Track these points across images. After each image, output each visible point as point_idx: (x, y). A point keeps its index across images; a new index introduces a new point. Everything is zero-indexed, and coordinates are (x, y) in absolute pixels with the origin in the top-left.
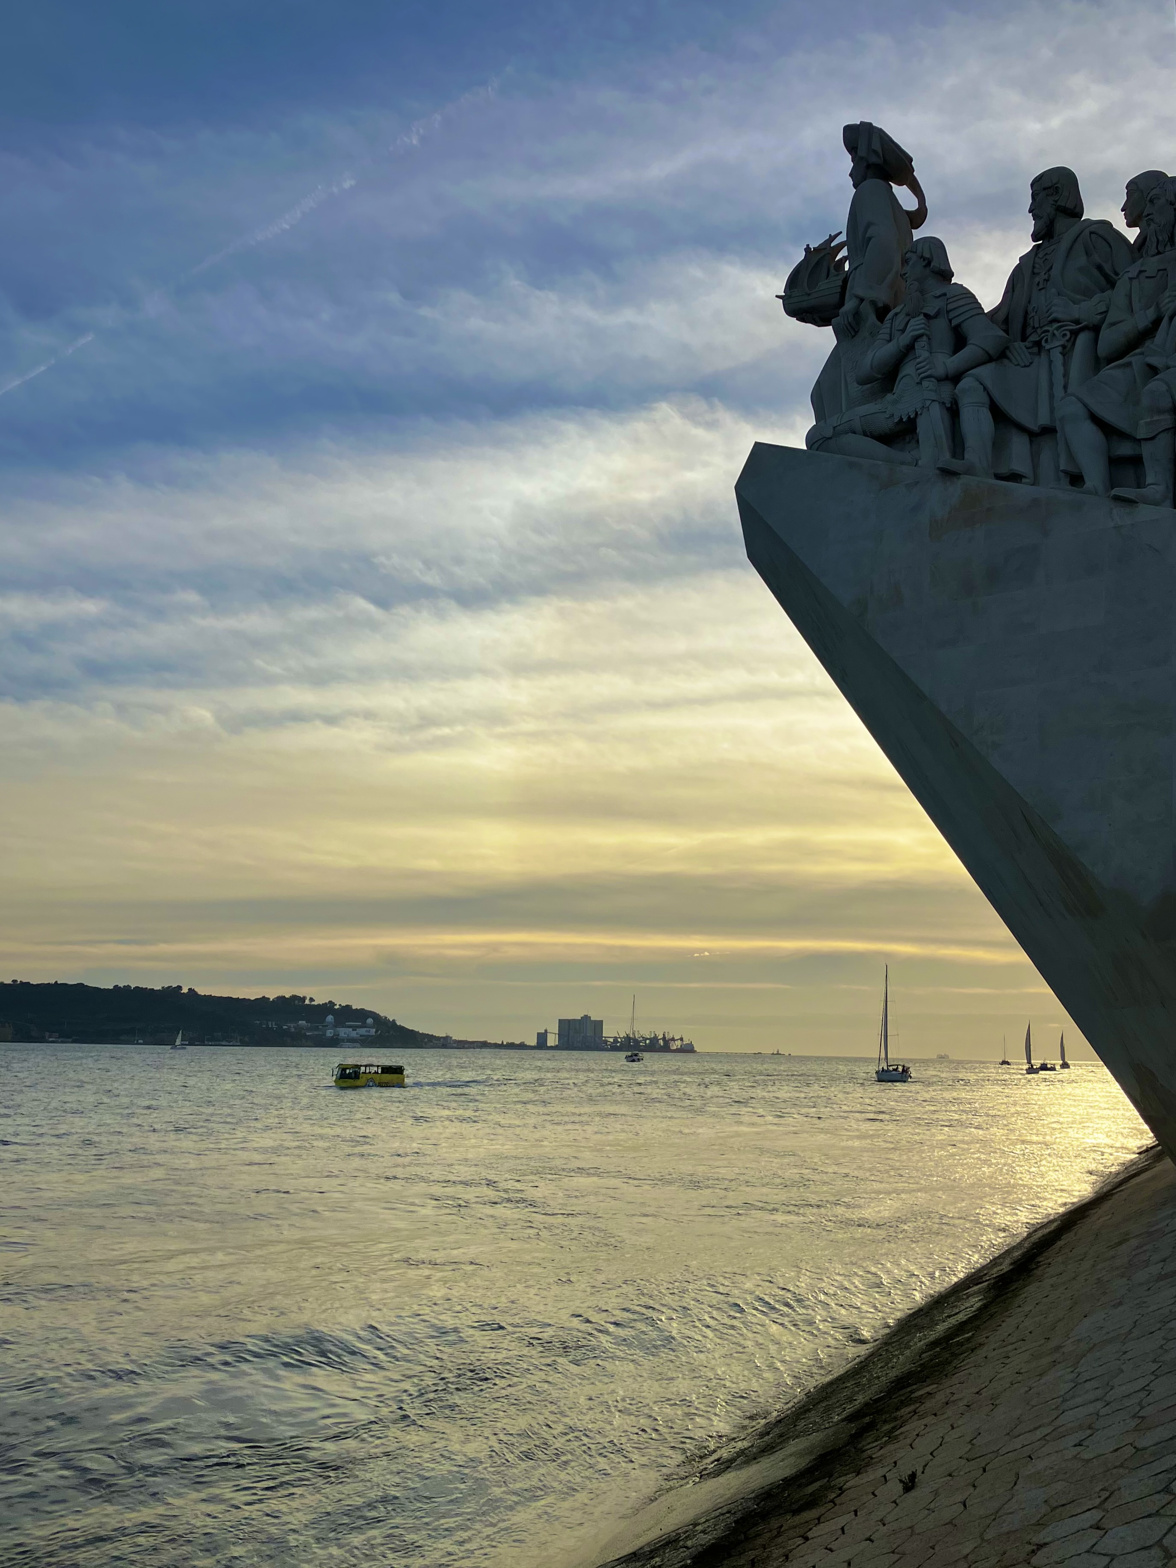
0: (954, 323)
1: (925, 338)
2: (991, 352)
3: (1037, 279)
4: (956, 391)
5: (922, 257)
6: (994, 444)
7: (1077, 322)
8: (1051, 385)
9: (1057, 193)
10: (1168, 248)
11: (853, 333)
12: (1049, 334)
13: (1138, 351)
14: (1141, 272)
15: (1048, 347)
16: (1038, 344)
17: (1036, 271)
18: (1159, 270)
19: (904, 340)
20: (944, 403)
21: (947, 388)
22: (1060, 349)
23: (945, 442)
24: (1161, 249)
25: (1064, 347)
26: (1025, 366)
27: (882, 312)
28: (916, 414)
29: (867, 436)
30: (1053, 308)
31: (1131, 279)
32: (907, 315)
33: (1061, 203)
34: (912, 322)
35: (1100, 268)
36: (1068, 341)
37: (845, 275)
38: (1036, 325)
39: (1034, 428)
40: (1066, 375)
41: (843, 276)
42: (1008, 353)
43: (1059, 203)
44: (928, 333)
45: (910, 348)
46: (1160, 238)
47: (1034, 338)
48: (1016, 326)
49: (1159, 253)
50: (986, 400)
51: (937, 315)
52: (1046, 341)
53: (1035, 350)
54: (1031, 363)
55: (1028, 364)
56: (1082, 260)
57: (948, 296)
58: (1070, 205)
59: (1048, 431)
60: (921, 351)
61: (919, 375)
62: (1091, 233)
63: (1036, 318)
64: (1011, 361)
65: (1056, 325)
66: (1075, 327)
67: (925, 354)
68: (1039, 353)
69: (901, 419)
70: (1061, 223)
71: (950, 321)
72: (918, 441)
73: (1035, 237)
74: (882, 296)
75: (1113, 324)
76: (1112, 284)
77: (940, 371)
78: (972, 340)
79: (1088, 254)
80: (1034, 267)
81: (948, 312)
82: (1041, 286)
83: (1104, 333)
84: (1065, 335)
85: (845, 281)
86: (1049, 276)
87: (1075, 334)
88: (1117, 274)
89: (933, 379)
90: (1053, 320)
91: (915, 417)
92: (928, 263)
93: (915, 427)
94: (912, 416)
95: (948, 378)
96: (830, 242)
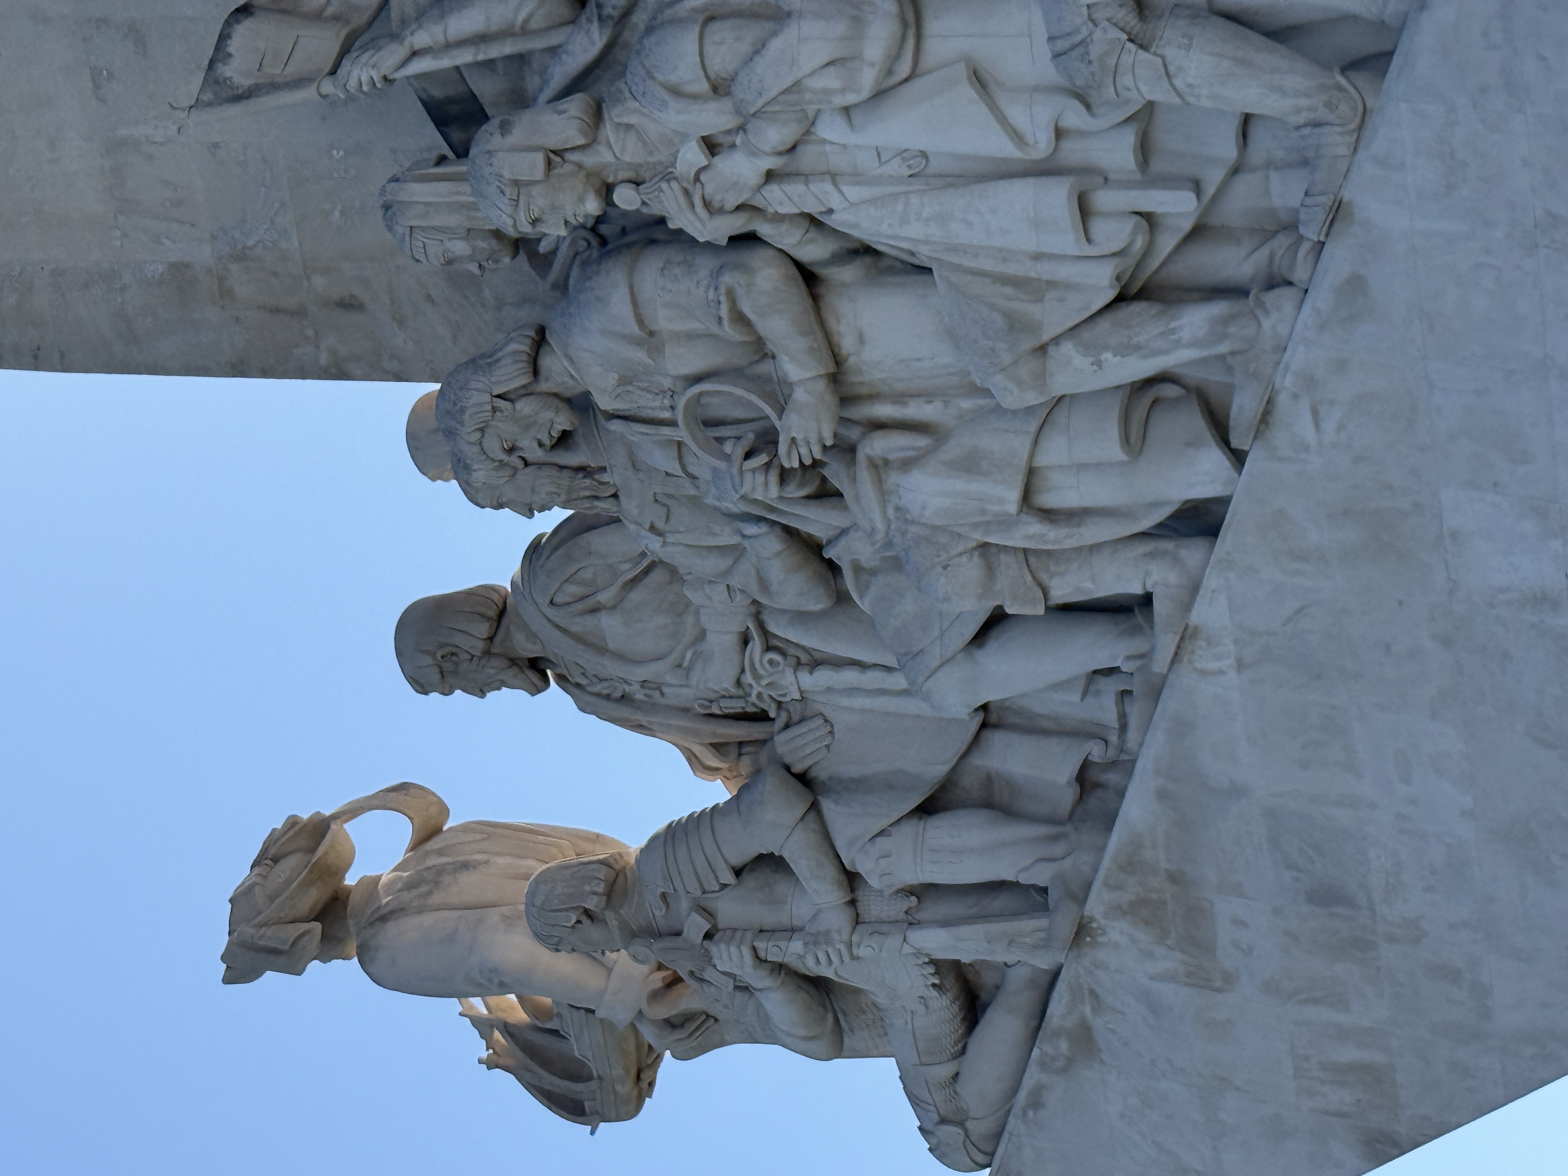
0: (728, 877)
19: (758, 979)
25: (799, 664)
28: (927, 964)
40: (861, 666)
42: (798, 768)
55: (830, 731)
60: (788, 949)
65: (748, 678)
66: (756, 645)
67: (795, 944)
71: (724, 886)
73: (538, 686)
78: (770, 843)
90: (738, 683)
91: (933, 962)
92: (587, 913)
93: (956, 965)
94: (931, 970)
95: (853, 903)
96: (483, 1026)
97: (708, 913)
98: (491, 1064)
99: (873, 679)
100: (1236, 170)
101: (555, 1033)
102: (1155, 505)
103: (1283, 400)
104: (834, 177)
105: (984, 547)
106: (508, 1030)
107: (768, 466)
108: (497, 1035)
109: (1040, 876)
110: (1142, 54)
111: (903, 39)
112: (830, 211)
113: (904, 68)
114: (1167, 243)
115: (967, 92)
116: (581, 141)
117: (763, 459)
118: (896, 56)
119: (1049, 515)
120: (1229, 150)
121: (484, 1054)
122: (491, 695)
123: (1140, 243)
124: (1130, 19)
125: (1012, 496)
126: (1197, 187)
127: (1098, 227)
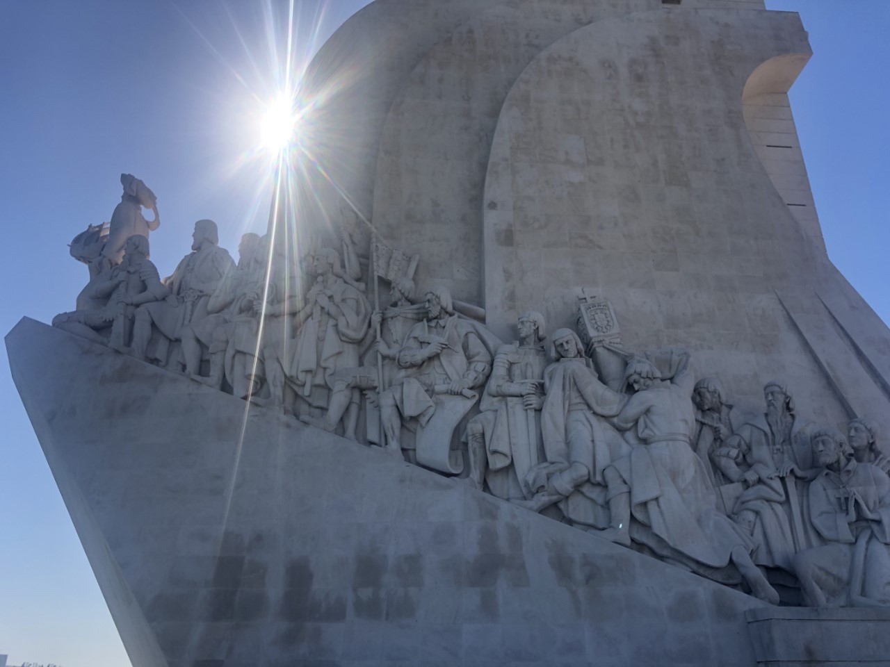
0: (142, 279)
1: (125, 283)
2: (157, 297)
4: (135, 312)
5: (134, 244)
7: (201, 292)
8: (184, 319)
10: (247, 268)
12: (188, 294)
15: (186, 300)
16: (183, 298)
19: (115, 281)
20: (128, 316)
21: (130, 310)
22: (191, 302)
23: (122, 336)
25: (193, 302)
26: (174, 307)
29: (87, 325)
33: (208, 235)
34: (121, 273)
39: (173, 339)
40: (192, 315)
42: (166, 298)
43: (205, 236)
45: (117, 286)
46: (243, 263)
47: (182, 295)
49: (242, 269)
50: (149, 320)
52: (186, 297)
53: (182, 300)
54: (177, 306)
57: (142, 265)
58: (210, 238)
59: (178, 340)
60: (122, 289)
62: (216, 253)
65: (192, 291)
66: (199, 294)
68: (183, 302)
71: (140, 277)
72: (111, 333)
73: (193, 248)
77: (129, 300)
78: (149, 290)
81: (140, 273)
84: (194, 297)
87: (199, 297)
89: (124, 304)
90: (191, 288)
91: (113, 320)
92: (137, 247)
93: (112, 326)
94: (111, 319)
95: (132, 304)
96: (101, 227)
97: (134, 273)
98: (90, 226)
99: (188, 317)
100: (310, 405)
101: (97, 241)
102: (232, 380)
103: (259, 409)
104: (320, 322)
105: (227, 342)
106: (99, 231)
107: (254, 298)
108: (97, 229)
109: (133, 345)
110: (345, 386)
111: (350, 339)
112: (312, 319)
113: (343, 338)
114: (296, 388)
115: (337, 350)
116: (334, 271)
117: (256, 297)
118: (347, 337)
119: (234, 357)
120: (316, 404)
121: (93, 225)
122: (192, 238)
123: (299, 383)
124: (352, 385)
125: (241, 348)
126: (309, 396)
127: (304, 373)
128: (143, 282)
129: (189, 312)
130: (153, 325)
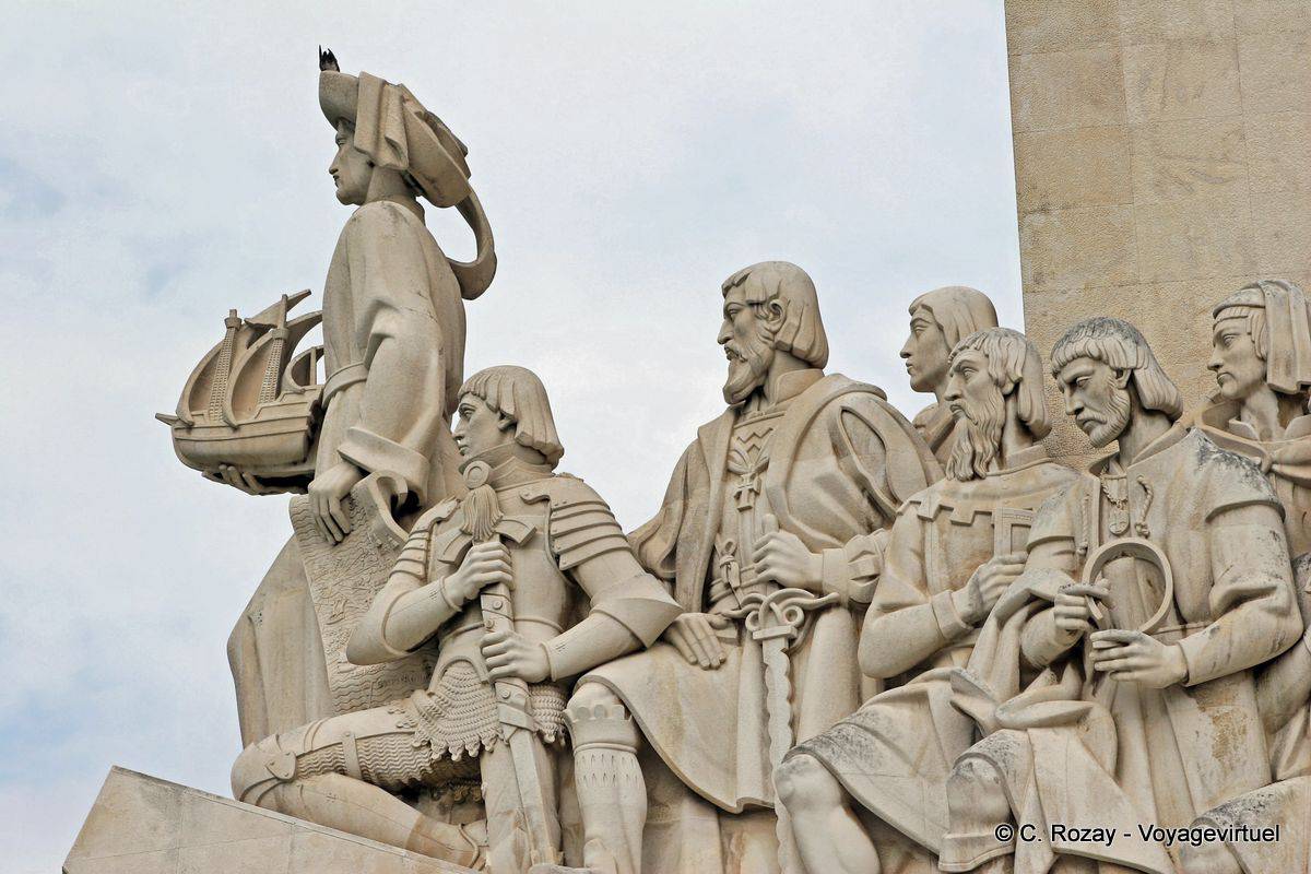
1: (502, 589)
2: (639, 632)
3: (734, 486)
4: (568, 711)
5: (497, 409)
6: (644, 831)
7: (816, 590)
8: (765, 716)
9: (777, 314)
10: (994, 468)
11: (338, 537)
12: (762, 607)
13: (936, 671)
14: (942, 508)
15: (757, 636)
16: (738, 622)
17: (733, 465)
18: (976, 513)
20: (540, 735)
21: (547, 700)
22: (782, 643)
23: (541, 819)
24: (981, 470)
26: (710, 667)
27: (407, 507)
28: (482, 749)
29: (371, 782)
30: (770, 558)
31: (923, 519)
32: (464, 533)
33: (785, 337)
34: (476, 551)
35: (862, 483)
36: (799, 627)
37: (316, 396)
38: (735, 584)
39: (731, 803)
40: (794, 697)
41: (311, 397)
42: (675, 634)
43: (778, 337)
44: (509, 577)
45: (470, 606)
46: (979, 449)
47: (726, 607)
48: (691, 579)
49: (975, 476)
50: (629, 735)
51: (529, 542)
52: (756, 618)
53: (732, 633)
54: (723, 662)
55: (715, 663)
56: (830, 464)
57: (552, 504)
58: (801, 344)
59: (756, 812)
61: (490, 668)
62: (844, 410)
63: (735, 566)
64: (681, 653)
65: (774, 592)
67: (502, 627)
68: (739, 641)
69: (447, 755)
70: (784, 379)
72: (482, 803)
74: (406, 471)
75: (888, 608)
76: (888, 520)
77: (533, 666)
78: (600, 603)
79: (838, 450)
80: (728, 457)
81: (553, 538)
82: (743, 503)
83: (873, 621)
85: (319, 410)
86: (759, 483)
87: (813, 614)
88: (896, 501)
89: (518, 682)
91: (481, 754)
94: (471, 753)
95: (550, 680)
98: (232, 321)
128: (569, 575)
129: (780, 685)
130: (647, 754)
